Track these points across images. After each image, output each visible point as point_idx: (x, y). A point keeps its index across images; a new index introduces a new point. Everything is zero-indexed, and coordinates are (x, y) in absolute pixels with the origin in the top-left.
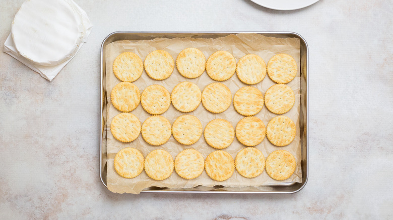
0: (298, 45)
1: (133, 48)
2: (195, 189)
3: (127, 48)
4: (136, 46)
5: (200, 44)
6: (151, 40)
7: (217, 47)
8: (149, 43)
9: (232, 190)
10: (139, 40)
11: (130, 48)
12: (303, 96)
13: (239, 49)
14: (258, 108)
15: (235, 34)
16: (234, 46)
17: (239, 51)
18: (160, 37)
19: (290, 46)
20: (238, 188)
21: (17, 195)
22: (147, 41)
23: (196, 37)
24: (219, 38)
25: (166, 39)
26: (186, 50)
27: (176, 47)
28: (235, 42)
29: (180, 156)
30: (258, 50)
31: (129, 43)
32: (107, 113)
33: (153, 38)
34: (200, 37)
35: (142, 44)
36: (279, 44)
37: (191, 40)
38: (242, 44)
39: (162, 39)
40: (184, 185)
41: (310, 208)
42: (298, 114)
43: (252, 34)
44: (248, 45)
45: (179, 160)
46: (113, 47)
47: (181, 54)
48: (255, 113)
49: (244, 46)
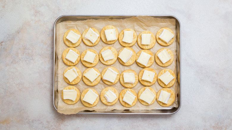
0: (174, 23)
1: (74, 26)
2: (112, 112)
3: (70, 26)
4: (75, 24)
5: (114, 23)
6: (85, 21)
7: (125, 24)
8: (83, 22)
9: (135, 112)
10: (77, 20)
11: (71, 26)
12: (178, 54)
13: (139, 26)
14: (151, 62)
15: (136, 16)
16: (135, 24)
17: (138, 27)
18: (90, 19)
19: (170, 24)
20: (138, 111)
21: (33, 120)
22: (82, 21)
23: (112, 18)
24: (126, 19)
25: (94, 20)
26: (106, 27)
27: (100, 25)
28: (136, 22)
29: (104, 91)
30: (150, 26)
31: (71, 22)
32: (58, 65)
33: (85, 19)
34: (115, 19)
35: (79, 23)
36: (163, 23)
37: (109, 20)
38: (140, 23)
39: (91, 20)
40: (105, 109)
41: (214, 127)
42: (175, 65)
43: (146, 16)
44: (144, 23)
45: (103, 93)
46: (61, 25)
47: (103, 29)
48: (150, 65)
49: (141, 24)
